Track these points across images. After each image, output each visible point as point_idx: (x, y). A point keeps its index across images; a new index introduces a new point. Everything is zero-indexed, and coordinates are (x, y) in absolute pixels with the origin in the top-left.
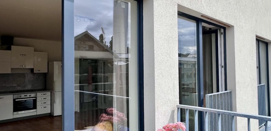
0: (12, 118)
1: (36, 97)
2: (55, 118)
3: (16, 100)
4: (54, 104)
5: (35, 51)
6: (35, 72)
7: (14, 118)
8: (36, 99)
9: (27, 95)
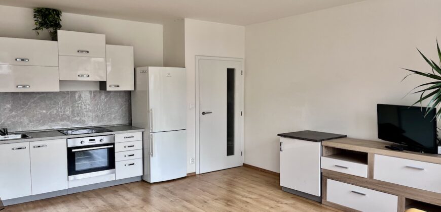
0: (66, 187)
1: (113, 144)
2: (153, 188)
3: (73, 151)
4: (151, 158)
5: (107, 43)
6: (108, 89)
7: (69, 187)
8: (114, 148)
9: (94, 140)
